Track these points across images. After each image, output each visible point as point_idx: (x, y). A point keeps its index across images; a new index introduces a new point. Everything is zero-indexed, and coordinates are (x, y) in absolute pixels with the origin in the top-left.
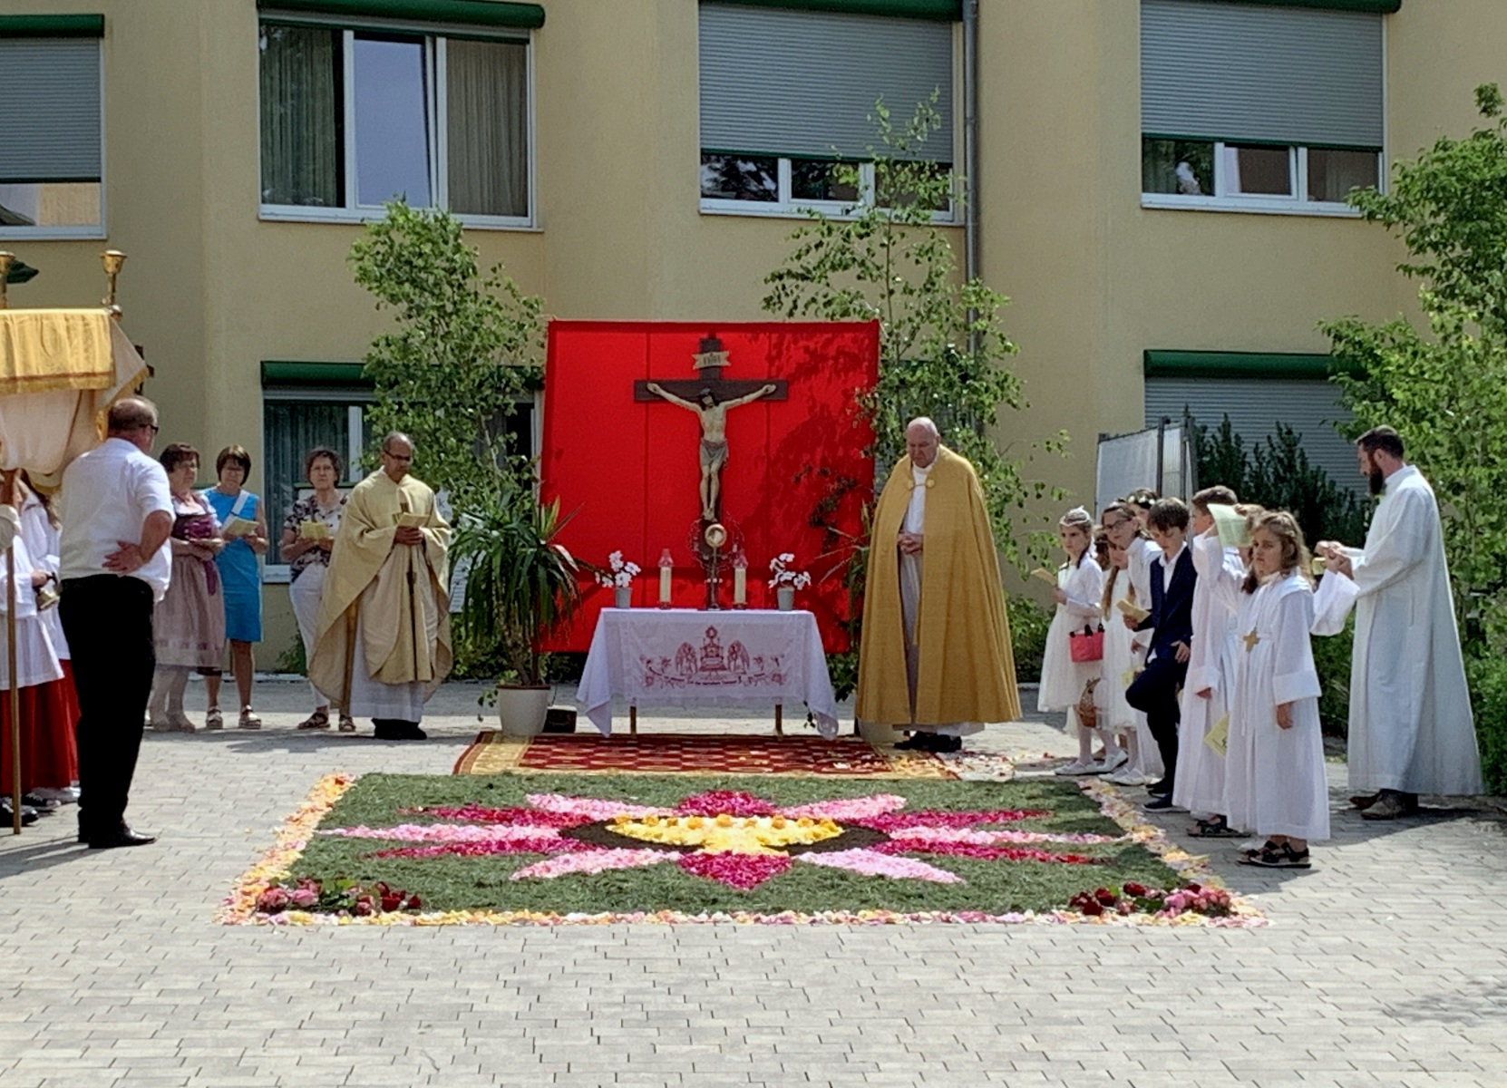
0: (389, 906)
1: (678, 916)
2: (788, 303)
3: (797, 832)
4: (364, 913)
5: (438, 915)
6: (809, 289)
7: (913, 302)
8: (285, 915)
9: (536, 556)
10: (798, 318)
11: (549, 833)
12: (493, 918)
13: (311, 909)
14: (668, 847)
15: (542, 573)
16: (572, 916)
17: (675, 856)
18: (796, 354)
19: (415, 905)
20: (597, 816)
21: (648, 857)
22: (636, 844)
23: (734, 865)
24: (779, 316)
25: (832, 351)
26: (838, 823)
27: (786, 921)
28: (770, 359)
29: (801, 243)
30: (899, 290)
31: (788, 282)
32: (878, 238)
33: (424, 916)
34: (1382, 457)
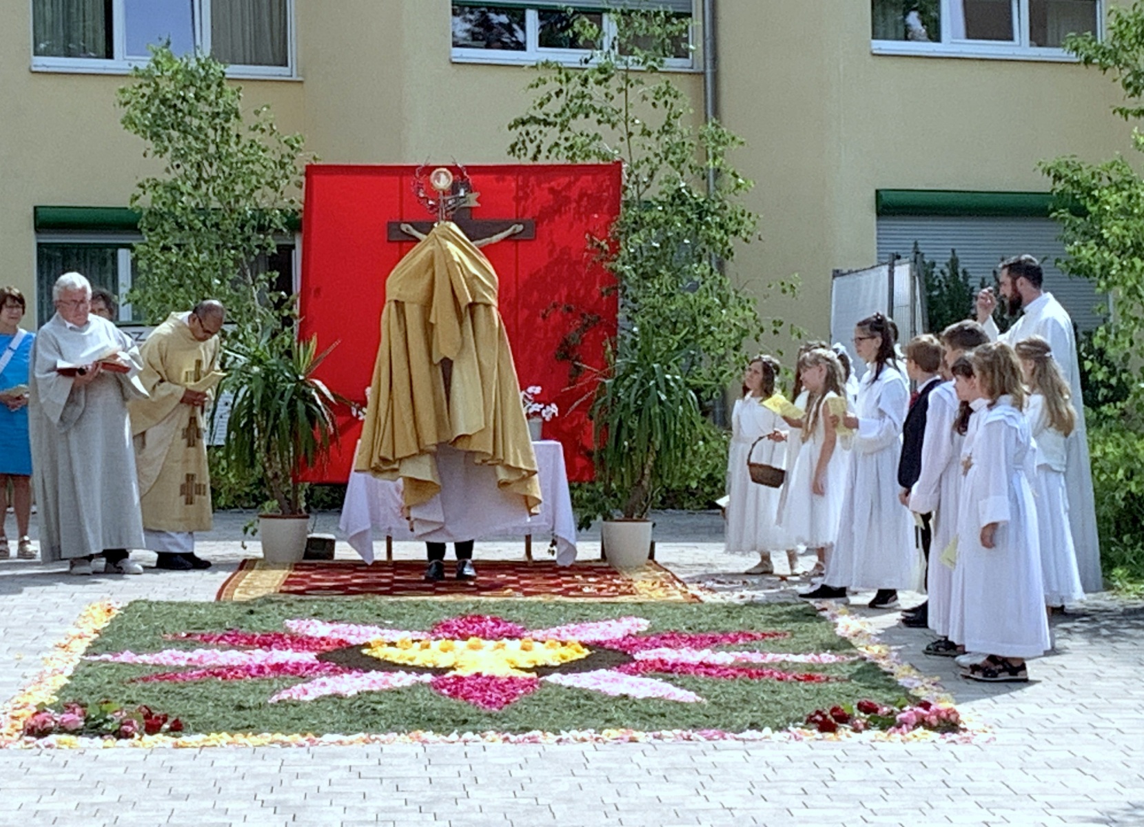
0: (152, 728)
1: (429, 735)
2: (532, 148)
3: (548, 655)
4: (128, 735)
5: (200, 738)
6: (553, 134)
7: (650, 142)
8: (52, 739)
9: (296, 391)
10: (542, 161)
11: (308, 657)
12: (252, 740)
13: (77, 732)
14: (421, 670)
15: (301, 406)
16: (327, 737)
17: (427, 678)
18: (541, 196)
19: (177, 728)
20: (353, 640)
21: (401, 680)
22: (391, 667)
23: (484, 685)
24: (526, 161)
25: (574, 193)
26: (584, 645)
27: (534, 741)
28: (517, 199)
29: (542, 92)
30: (637, 131)
31: (533, 128)
32: (615, 83)
33: (184, 739)
34: (1024, 285)
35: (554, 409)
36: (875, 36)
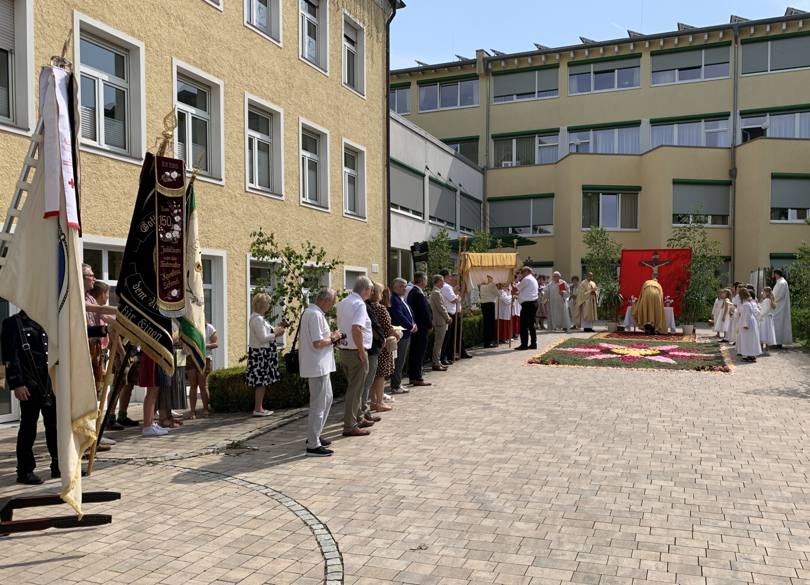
0: (553, 363)
1: (610, 368)
2: (672, 245)
3: (649, 352)
4: (548, 364)
5: (562, 366)
6: (677, 242)
7: (699, 244)
8: (533, 364)
9: (615, 296)
10: (674, 248)
11: (598, 351)
12: (573, 367)
13: (538, 363)
14: (619, 354)
15: (616, 300)
16: (588, 367)
17: (620, 356)
18: (674, 256)
19: (559, 364)
20: (610, 347)
21: (615, 356)
22: (613, 353)
23: (632, 358)
24: (671, 248)
25: (681, 255)
26: (659, 350)
27: (632, 370)
28: (668, 256)
29: (675, 233)
30: (697, 241)
31: (672, 241)
32: (692, 231)
33: (559, 366)
34: (777, 275)
35: (672, 301)
36: (771, 219)
